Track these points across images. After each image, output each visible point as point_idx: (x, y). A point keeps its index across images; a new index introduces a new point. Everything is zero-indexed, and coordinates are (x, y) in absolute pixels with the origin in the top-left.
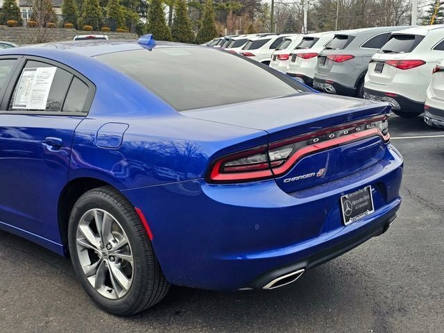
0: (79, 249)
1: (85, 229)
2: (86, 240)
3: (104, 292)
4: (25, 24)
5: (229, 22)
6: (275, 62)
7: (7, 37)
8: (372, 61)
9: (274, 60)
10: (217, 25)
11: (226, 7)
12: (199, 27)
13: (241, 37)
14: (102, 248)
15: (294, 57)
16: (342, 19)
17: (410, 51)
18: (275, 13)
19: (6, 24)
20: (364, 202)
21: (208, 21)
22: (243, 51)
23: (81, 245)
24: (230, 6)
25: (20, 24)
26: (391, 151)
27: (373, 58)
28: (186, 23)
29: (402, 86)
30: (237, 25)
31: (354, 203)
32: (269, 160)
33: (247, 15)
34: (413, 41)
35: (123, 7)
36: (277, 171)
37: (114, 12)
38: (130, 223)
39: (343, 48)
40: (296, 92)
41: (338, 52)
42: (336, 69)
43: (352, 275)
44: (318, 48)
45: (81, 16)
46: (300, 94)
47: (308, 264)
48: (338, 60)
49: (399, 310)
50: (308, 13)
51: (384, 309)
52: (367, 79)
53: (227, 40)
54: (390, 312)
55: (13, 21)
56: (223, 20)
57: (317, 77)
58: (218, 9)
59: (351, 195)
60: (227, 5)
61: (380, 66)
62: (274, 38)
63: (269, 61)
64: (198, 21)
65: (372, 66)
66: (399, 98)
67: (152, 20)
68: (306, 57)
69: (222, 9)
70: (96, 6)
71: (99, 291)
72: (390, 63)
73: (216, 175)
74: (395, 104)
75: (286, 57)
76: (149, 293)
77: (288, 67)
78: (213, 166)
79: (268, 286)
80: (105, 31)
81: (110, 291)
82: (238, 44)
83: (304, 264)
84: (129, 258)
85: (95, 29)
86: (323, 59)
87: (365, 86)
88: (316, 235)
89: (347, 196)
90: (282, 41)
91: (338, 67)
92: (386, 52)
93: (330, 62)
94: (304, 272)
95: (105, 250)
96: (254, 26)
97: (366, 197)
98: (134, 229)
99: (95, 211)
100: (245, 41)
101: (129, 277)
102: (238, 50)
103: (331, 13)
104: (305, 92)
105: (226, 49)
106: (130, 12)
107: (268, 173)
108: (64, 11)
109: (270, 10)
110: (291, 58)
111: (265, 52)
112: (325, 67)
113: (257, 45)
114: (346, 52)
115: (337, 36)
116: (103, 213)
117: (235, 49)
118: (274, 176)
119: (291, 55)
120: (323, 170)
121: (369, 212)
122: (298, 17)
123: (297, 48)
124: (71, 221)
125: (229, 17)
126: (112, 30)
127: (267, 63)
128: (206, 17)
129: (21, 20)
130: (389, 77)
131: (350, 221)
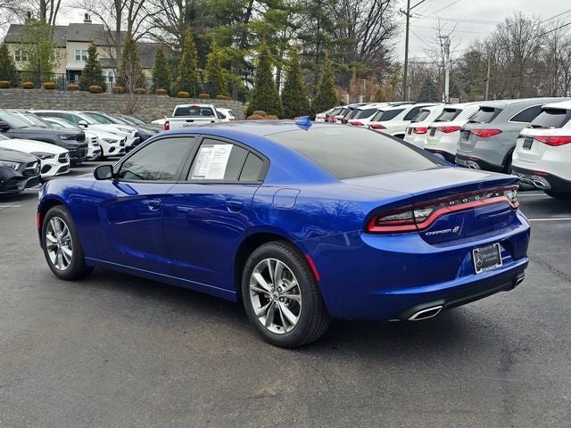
0: (251, 293)
1: (258, 276)
2: (259, 286)
3: (273, 328)
4: (109, 88)
5: (353, 87)
6: (411, 136)
7: (90, 105)
8: (520, 137)
9: (410, 133)
10: (337, 91)
11: (348, 69)
12: (315, 93)
13: (369, 107)
14: (273, 291)
15: (434, 130)
16: (495, 81)
17: (561, 126)
18: (408, 74)
19: (88, 90)
20: (493, 256)
21: (327, 86)
22: (372, 123)
23: (254, 291)
24: (354, 69)
25: (104, 89)
26: (518, 216)
27: (521, 133)
28: (300, 89)
29: (553, 164)
30: (362, 91)
31: (485, 256)
32: (414, 218)
33: (374, 78)
34: (564, 116)
35: (224, 69)
36: (420, 226)
37: (215, 76)
38: (300, 269)
39: (489, 122)
40: (434, 166)
41: (483, 126)
42: (481, 145)
43: (485, 327)
44: (460, 121)
45: (175, 80)
46: (439, 168)
47: (446, 303)
48: (484, 135)
49: (524, 350)
50: (450, 74)
51: (512, 349)
52: (515, 156)
53: (352, 109)
54: (517, 351)
55: (97, 87)
56: (344, 84)
57: (460, 153)
58: (338, 72)
59: (482, 249)
60: (350, 67)
61: (529, 142)
62: (409, 107)
63: (404, 135)
64: (314, 86)
65: (520, 142)
66: (549, 177)
67: (260, 84)
68: (447, 130)
69: (344, 70)
70: (194, 69)
71: (269, 328)
72: (540, 139)
73: (372, 227)
74: (544, 183)
75: (424, 130)
76: (313, 326)
77: (426, 142)
78: (370, 221)
79: (413, 318)
80: (203, 98)
81: (279, 328)
82: (366, 114)
83: (442, 302)
84: (298, 298)
85: (191, 96)
86: (467, 133)
87: (513, 164)
88: (453, 278)
89: (478, 250)
90: (419, 112)
91: (484, 142)
92: (535, 127)
93: (473, 137)
94: (442, 309)
95: (276, 293)
96: (383, 91)
97: (495, 253)
98: (303, 273)
99: (268, 260)
100: (375, 110)
101: (296, 315)
102: (366, 121)
103: (480, 74)
104: (443, 165)
105: (350, 121)
106: (232, 76)
107: (413, 227)
108: (155, 75)
109: (402, 70)
110: (429, 131)
111: (398, 124)
112: (468, 142)
113: (388, 116)
114: (492, 126)
115: (483, 109)
116: (276, 262)
117: (362, 121)
118: (418, 230)
119: (429, 128)
120: (458, 227)
121: (498, 266)
122: (438, 78)
123: (436, 121)
124: (246, 270)
125: (352, 81)
126: (211, 97)
127: (402, 136)
128: (324, 81)
129: (105, 85)
130: (537, 154)
131: (481, 271)
